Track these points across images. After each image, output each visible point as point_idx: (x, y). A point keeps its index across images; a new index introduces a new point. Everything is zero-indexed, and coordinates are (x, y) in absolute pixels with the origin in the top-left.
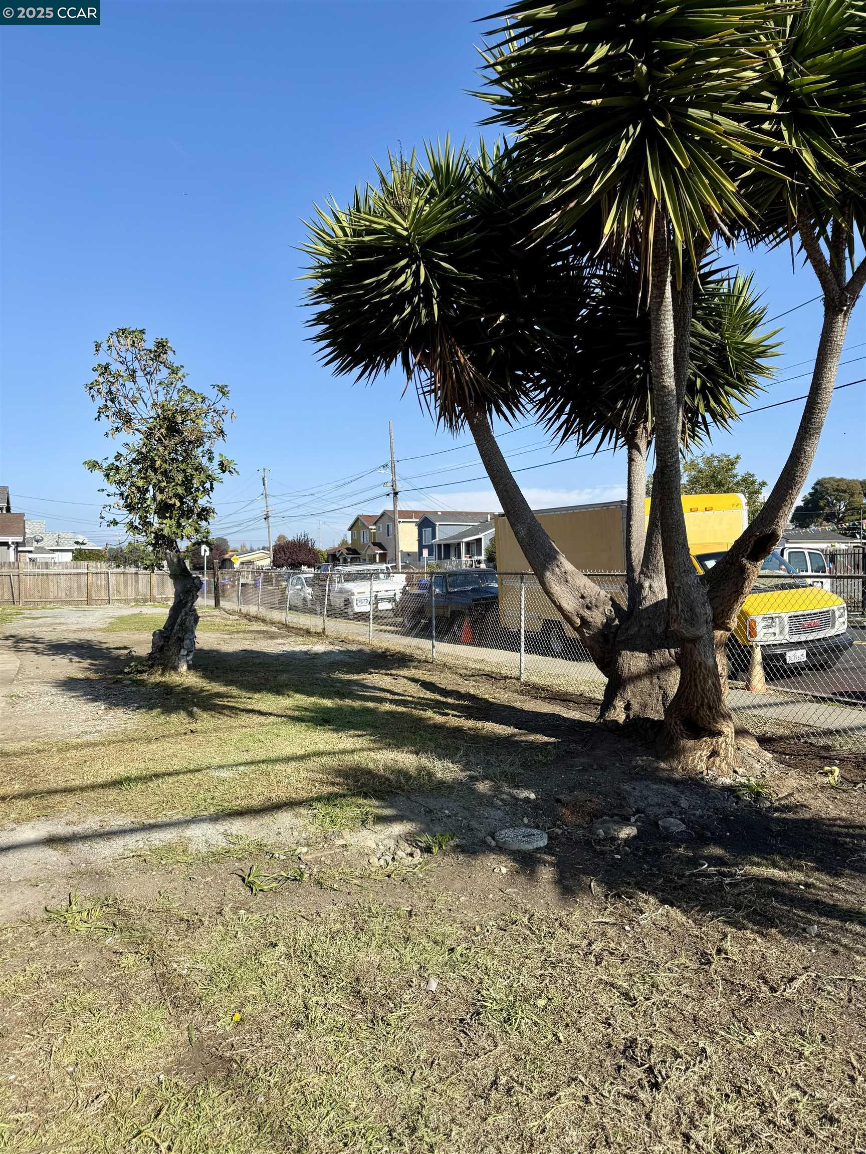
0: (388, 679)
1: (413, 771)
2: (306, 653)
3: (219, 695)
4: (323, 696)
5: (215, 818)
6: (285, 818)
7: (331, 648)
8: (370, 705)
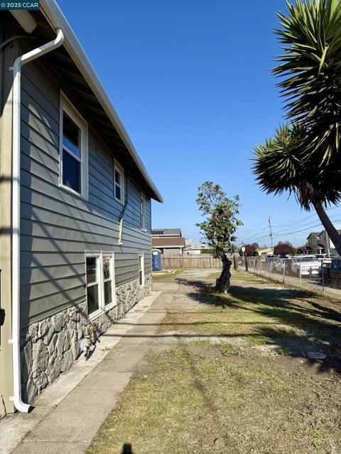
0: (300, 301)
1: (288, 331)
2: (273, 290)
3: (235, 302)
4: (271, 305)
5: (219, 336)
6: (239, 339)
7: (284, 288)
8: (287, 310)
